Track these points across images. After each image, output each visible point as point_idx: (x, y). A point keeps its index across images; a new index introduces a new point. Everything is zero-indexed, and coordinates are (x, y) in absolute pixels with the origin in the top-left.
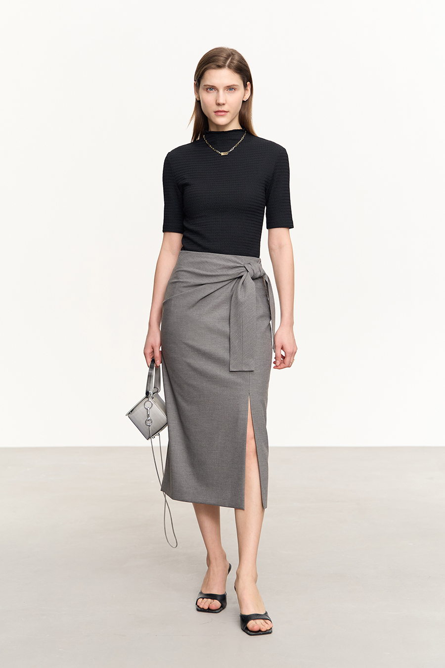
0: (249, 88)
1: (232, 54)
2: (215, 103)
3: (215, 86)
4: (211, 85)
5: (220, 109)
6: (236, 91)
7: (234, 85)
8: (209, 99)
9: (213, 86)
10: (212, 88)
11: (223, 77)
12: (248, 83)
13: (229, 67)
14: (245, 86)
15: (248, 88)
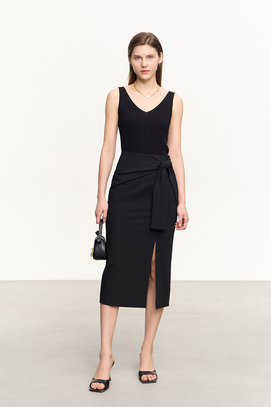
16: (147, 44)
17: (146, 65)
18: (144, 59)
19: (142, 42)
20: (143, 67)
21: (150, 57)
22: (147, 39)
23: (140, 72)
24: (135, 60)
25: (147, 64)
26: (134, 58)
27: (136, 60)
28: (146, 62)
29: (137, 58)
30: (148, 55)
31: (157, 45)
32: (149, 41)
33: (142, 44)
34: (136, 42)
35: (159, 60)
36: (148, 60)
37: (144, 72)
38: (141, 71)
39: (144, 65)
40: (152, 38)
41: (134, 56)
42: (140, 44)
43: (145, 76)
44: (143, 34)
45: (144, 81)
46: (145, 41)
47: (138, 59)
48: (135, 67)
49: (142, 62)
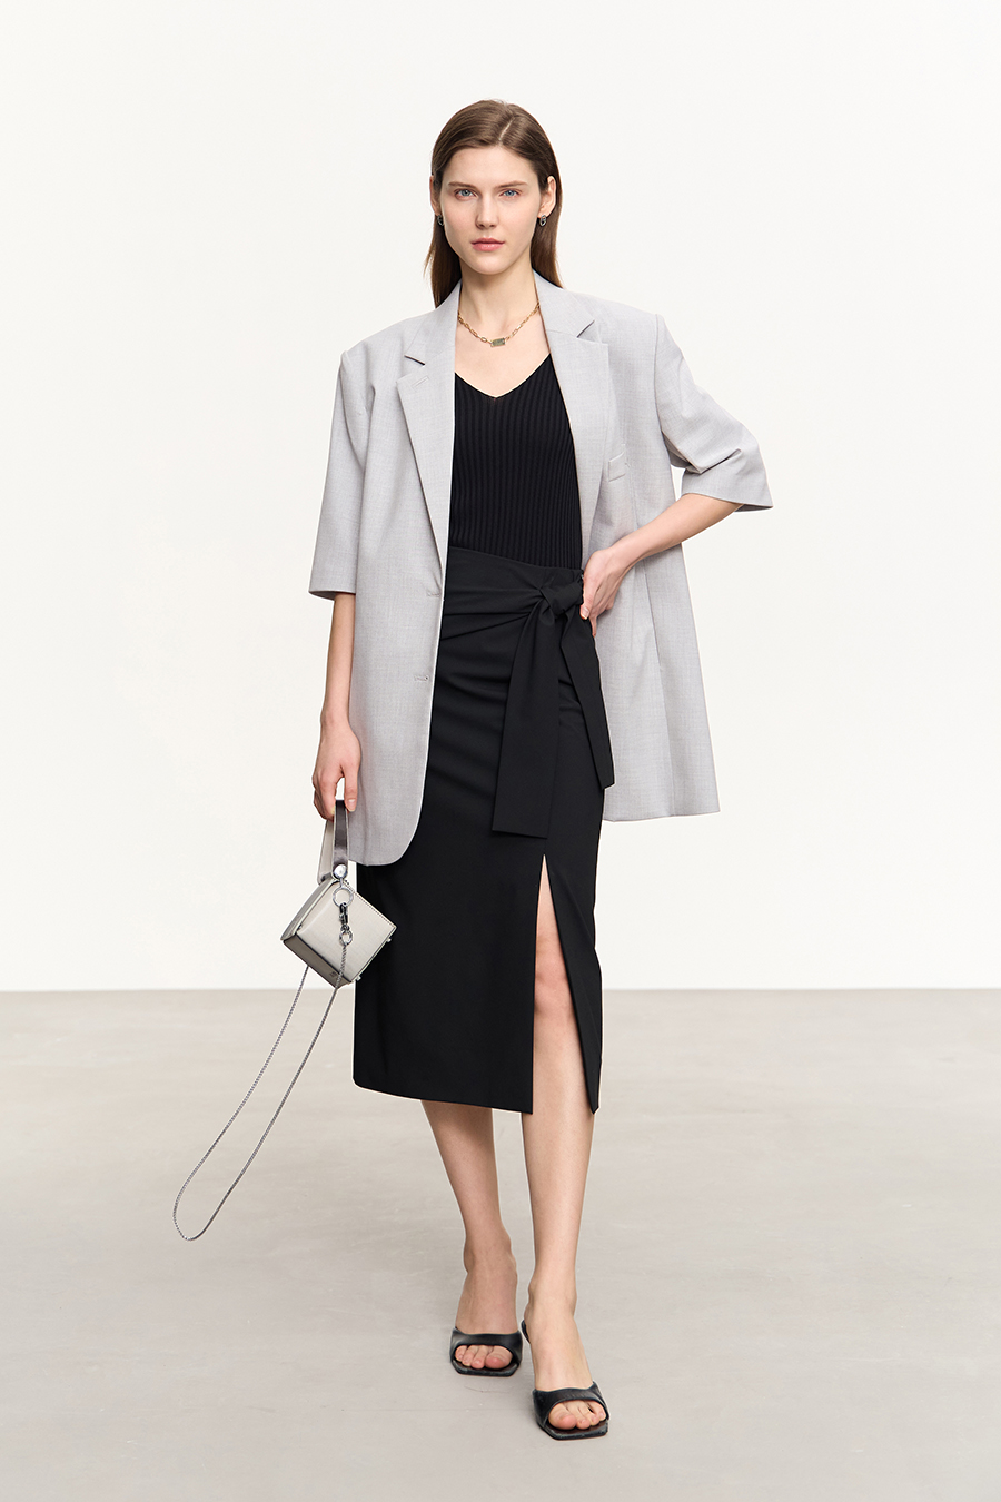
0: (552, 189)
1: (512, 115)
2: (473, 223)
3: (474, 184)
4: (465, 182)
5: (484, 237)
6: (521, 198)
7: (515, 184)
8: (460, 214)
9: (469, 186)
10: (468, 190)
11: (491, 164)
12: (551, 178)
13: (506, 142)
14: (543, 185)
15: (550, 189)
16: (501, 144)
17: (494, 221)
18: (487, 197)
19: (485, 136)
20: (481, 227)
21: (508, 190)
22: (501, 125)
23: (471, 246)
24: (454, 198)
25: (498, 218)
26: (449, 193)
27: (458, 198)
28: (492, 208)
29: (460, 194)
30: (502, 183)
31: (538, 152)
32: (510, 133)
33: (485, 143)
34: (460, 134)
35: (541, 206)
36: (499, 204)
37: (485, 246)
38: (474, 243)
39: (487, 218)
40: (523, 122)
41: (452, 184)
42: (473, 143)
43: (488, 262)
44: (487, 107)
45: (484, 280)
46: (496, 134)
47: (467, 198)
48: (451, 226)
49: (480, 209)
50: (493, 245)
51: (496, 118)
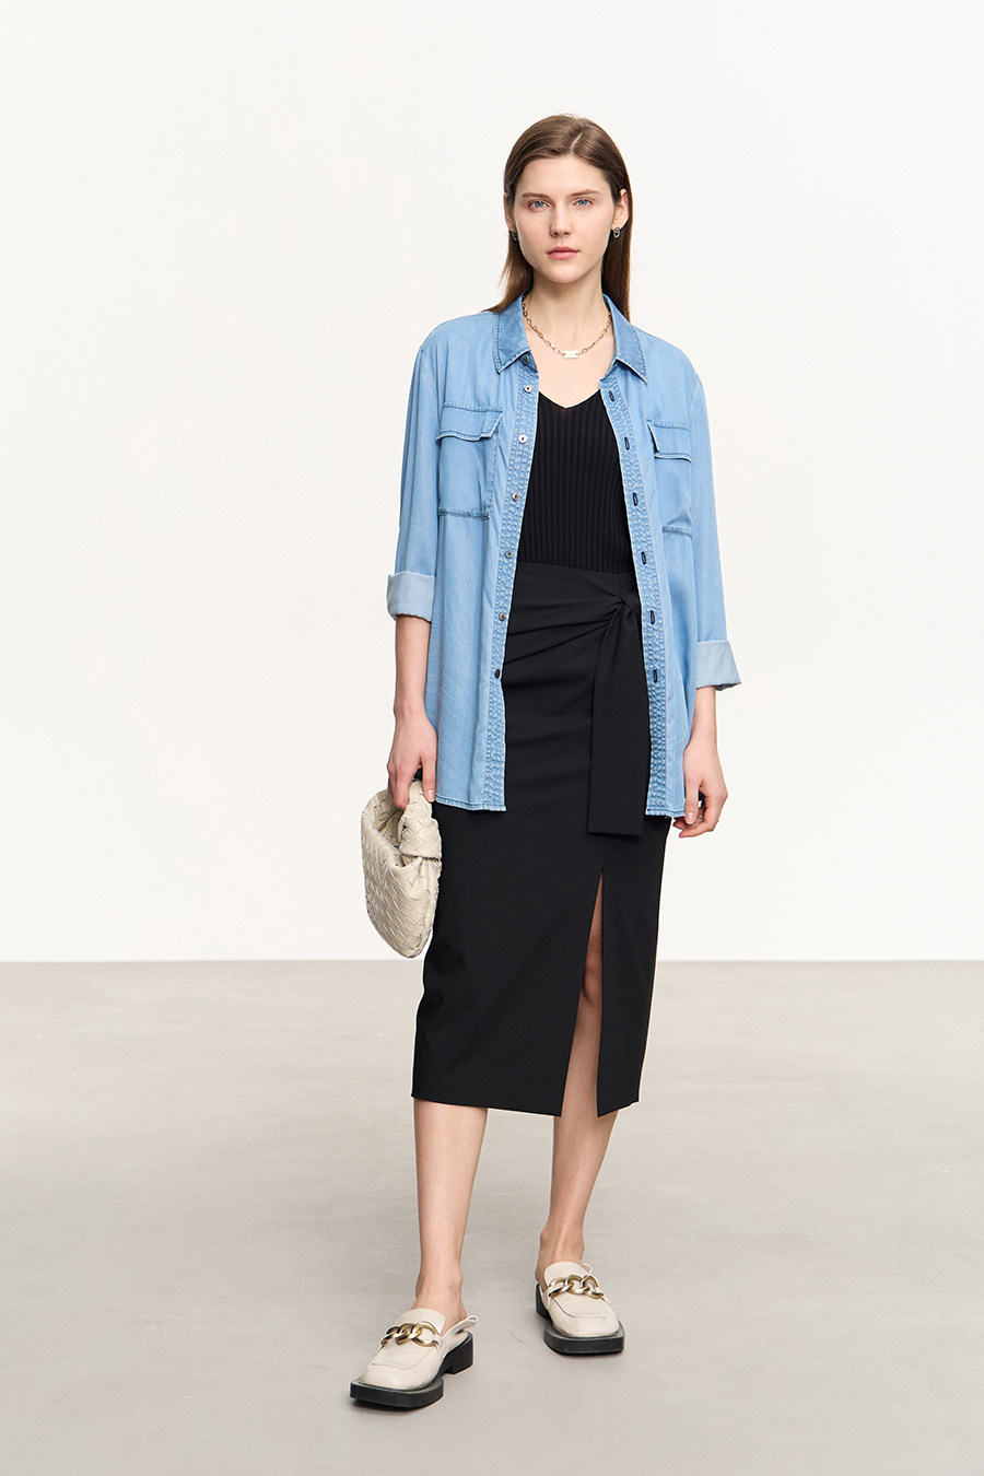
16: (572, 153)
17: (568, 229)
18: (560, 206)
19: (557, 145)
20: (555, 235)
24: (527, 210)
25: (572, 227)
26: (522, 205)
27: (531, 210)
28: (565, 217)
29: (534, 205)
31: (609, 161)
32: (581, 142)
33: (556, 153)
34: (533, 146)
35: (614, 218)
36: (573, 213)
37: (559, 255)
38: (550, 253)
39: (561, 226)
41: (524, 196)
42: (546, 153)
43: (563, 271)
44: (560, 121)
45: (558, 289)
46: (568, 144)
47: (540, 209)
48: (525, 238)
49: (554, 217)
50: (568, 254)
51: (567, 129)
